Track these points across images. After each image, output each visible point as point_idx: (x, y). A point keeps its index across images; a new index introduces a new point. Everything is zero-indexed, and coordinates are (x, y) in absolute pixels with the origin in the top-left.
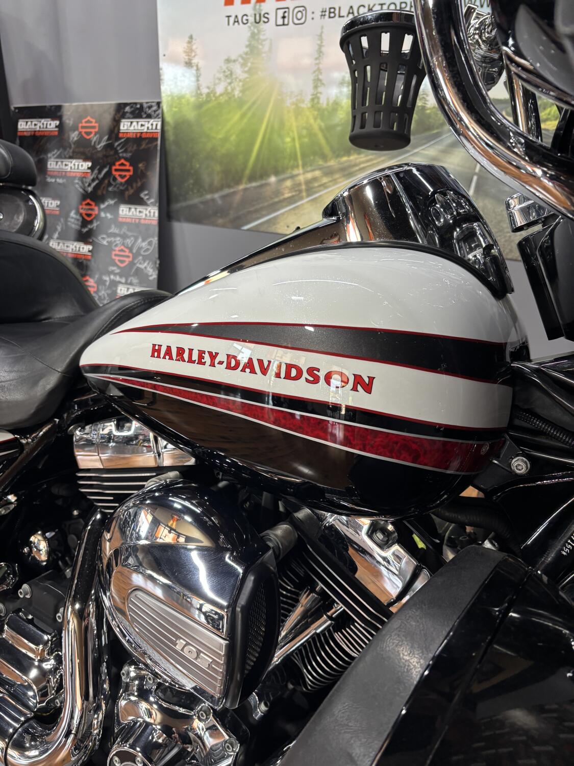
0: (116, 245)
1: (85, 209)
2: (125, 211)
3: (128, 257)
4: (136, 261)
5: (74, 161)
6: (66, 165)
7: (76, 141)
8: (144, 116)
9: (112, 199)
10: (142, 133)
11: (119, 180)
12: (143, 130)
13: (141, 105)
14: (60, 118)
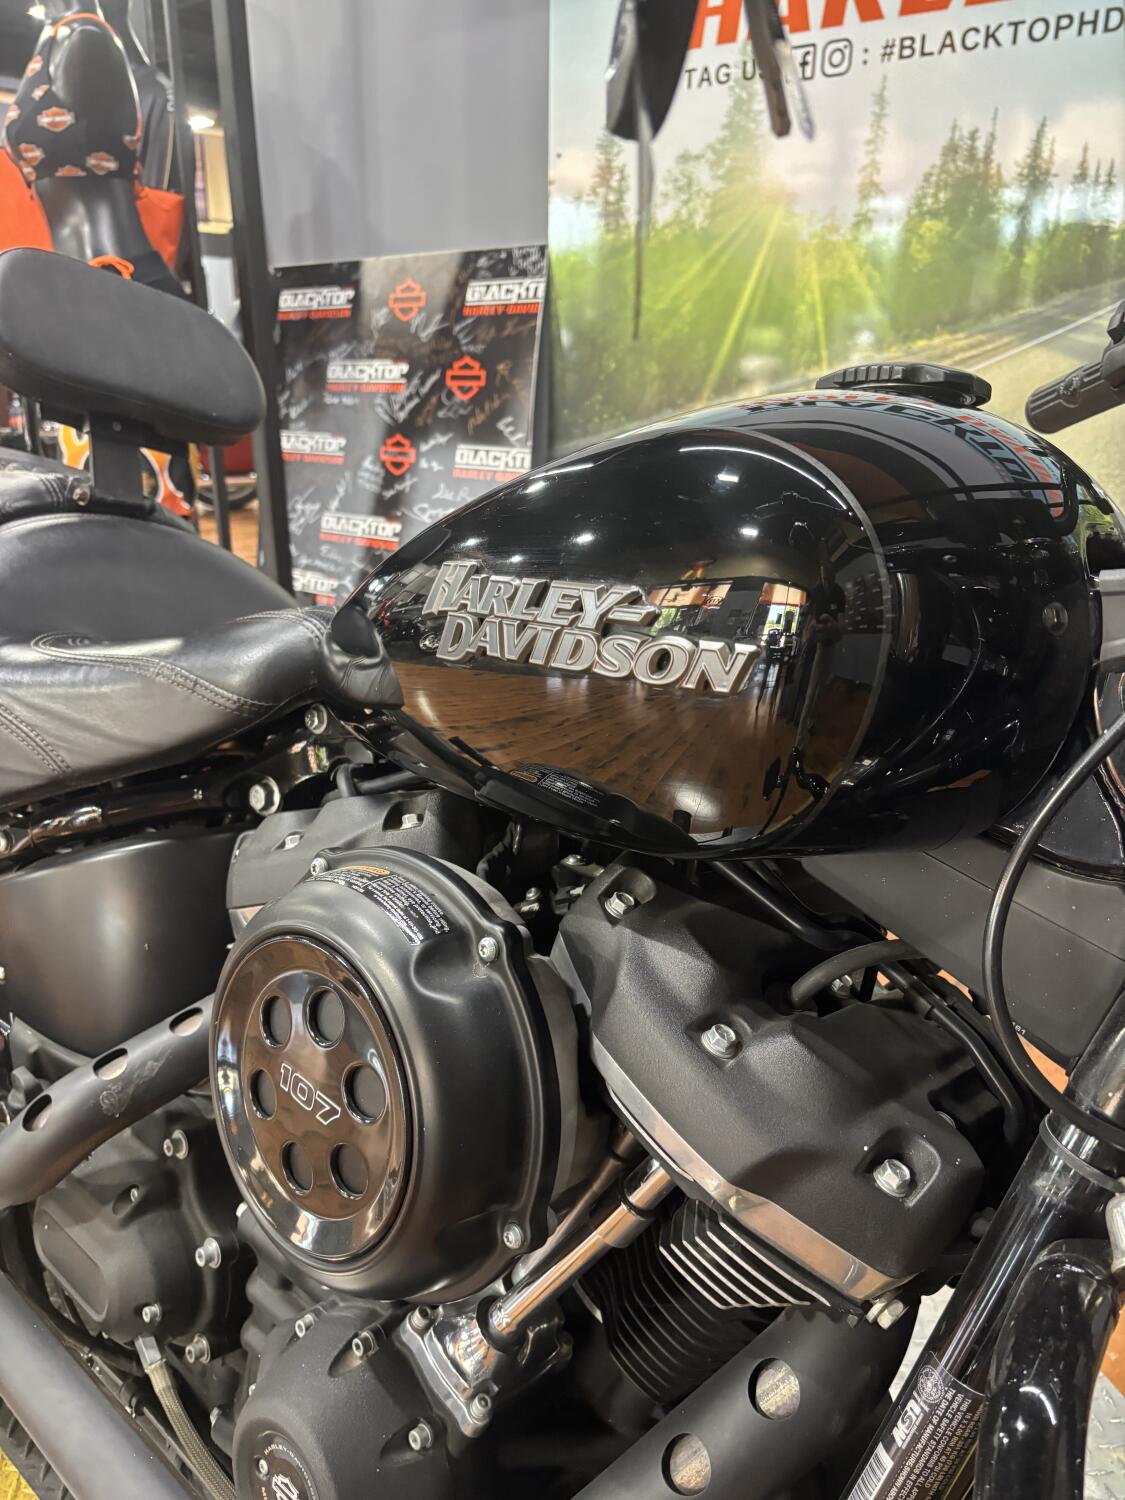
1: (391, 454)
2: (466, 456)
5: (377, 363)
6: (361, 371)
7: (383, 326)
8: (514, 273)
9: (444, 433)
10: (506, 306)
11: (459, 397)
12: (510, 300)
13: (509, 253)
14: (356, 285)
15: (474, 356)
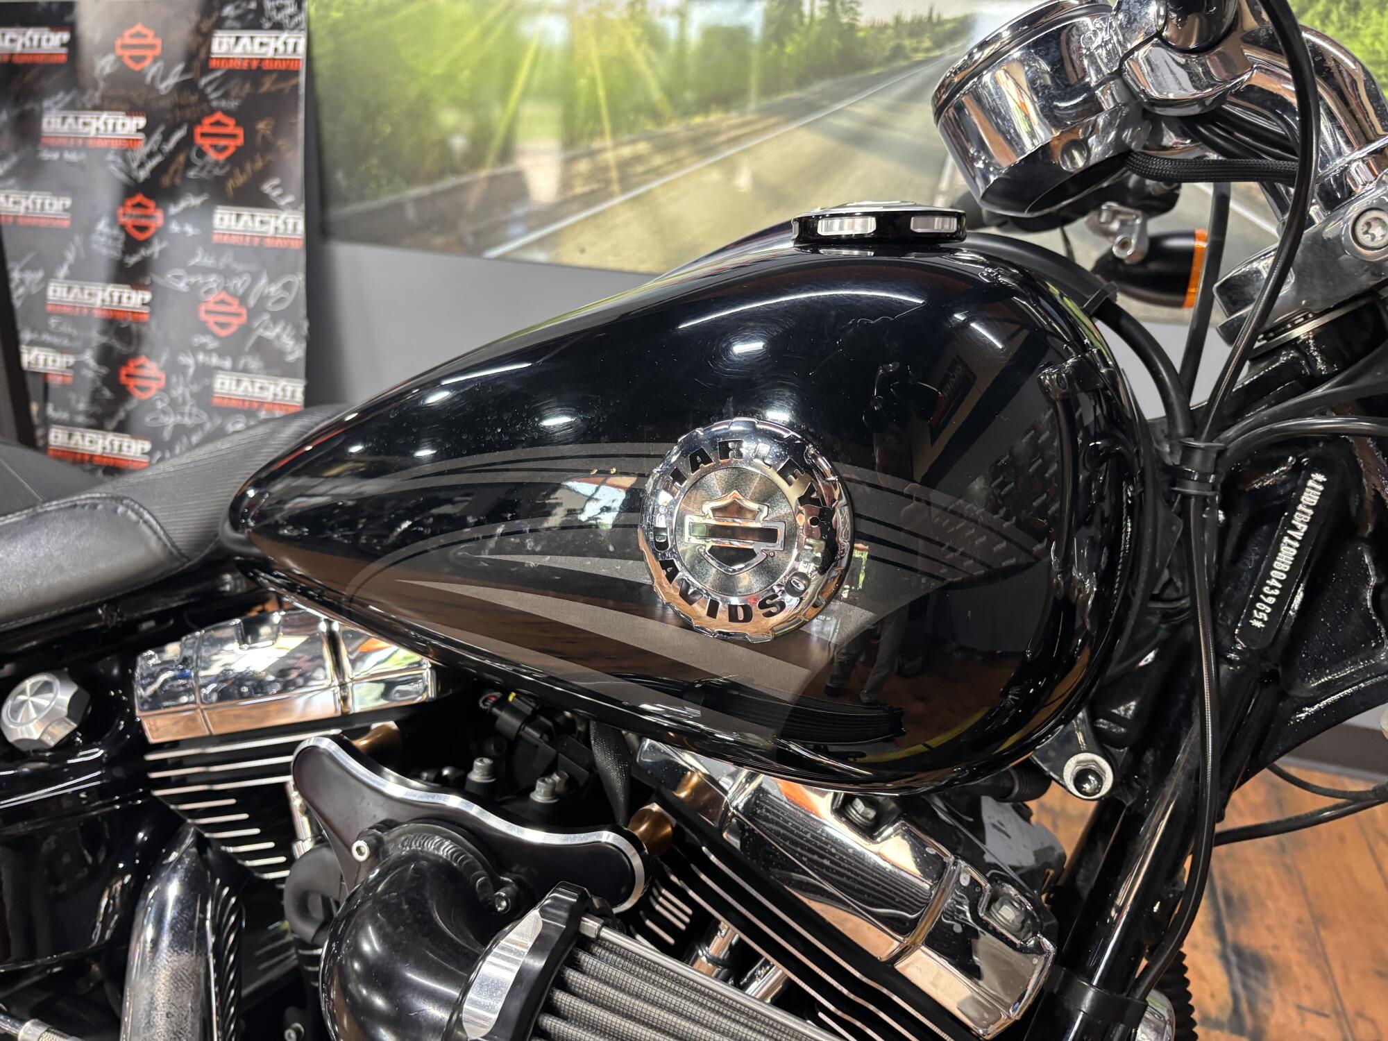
0: (209, 292)
1: (131, 216)
2: (226, 219)
3: (238, 315)
4: (256, 324)
5: (105, 116)
6: (85, 124)
7: (109, 75)
8: (268, 25)
9: (197, 194)
10: (262, 60)
11: (212, 155)
12: (265, 54)
13: (259, 3)
14: (71, 27)
15: (227, 113)
